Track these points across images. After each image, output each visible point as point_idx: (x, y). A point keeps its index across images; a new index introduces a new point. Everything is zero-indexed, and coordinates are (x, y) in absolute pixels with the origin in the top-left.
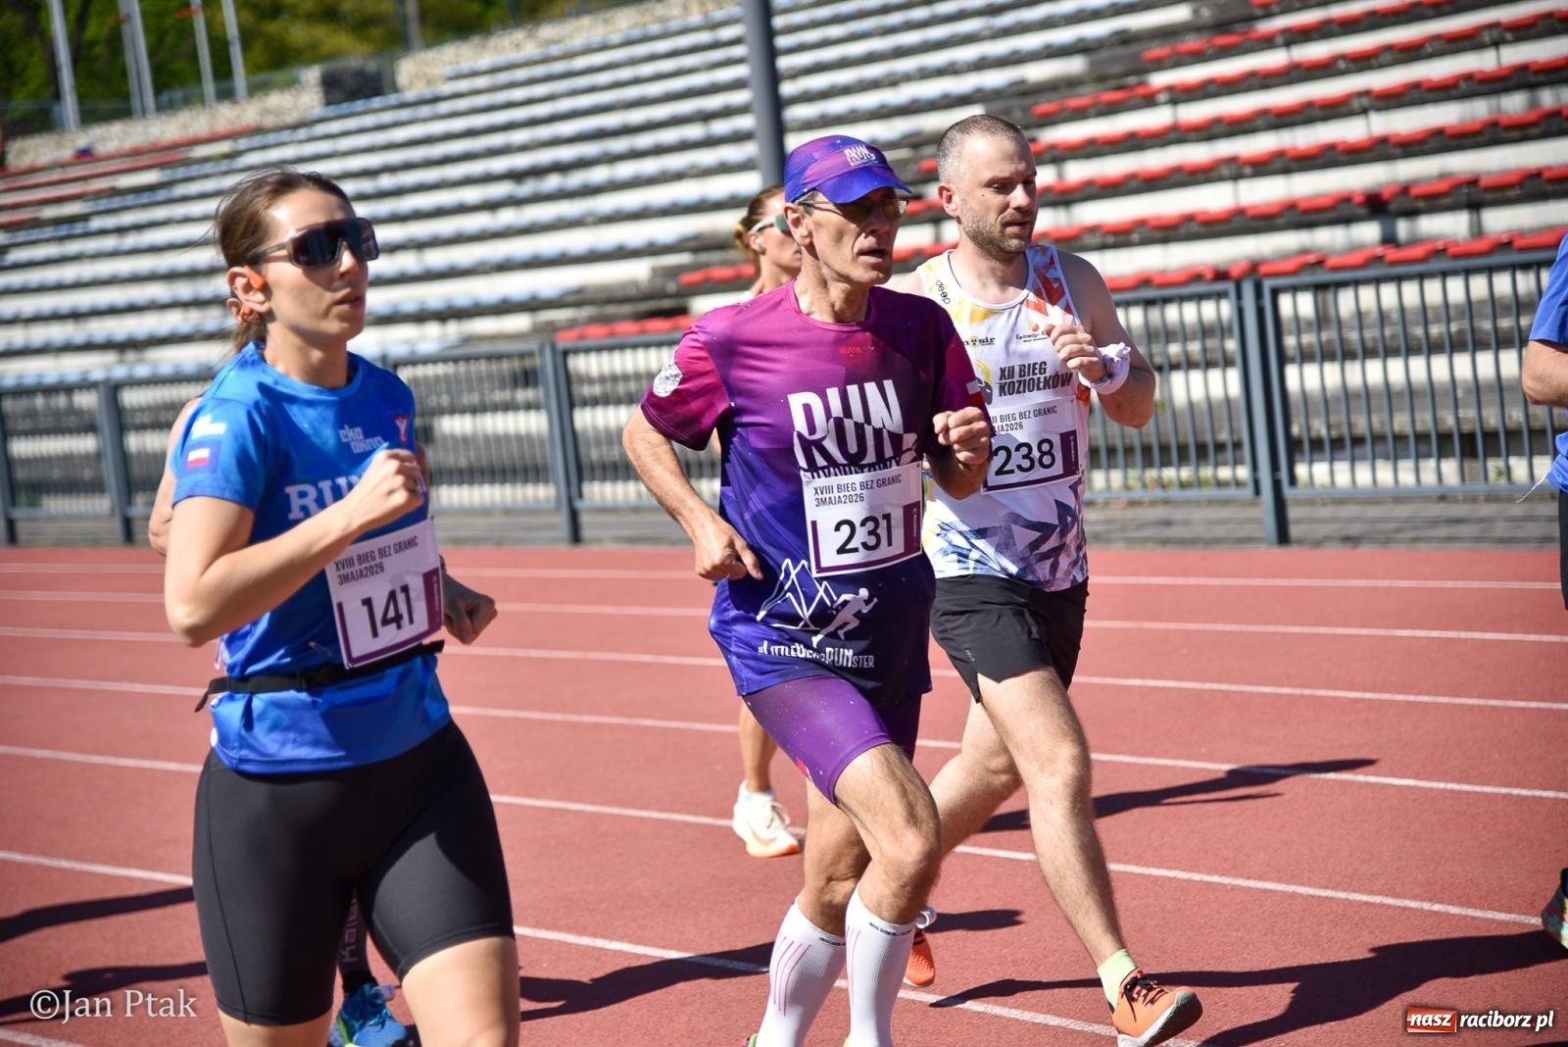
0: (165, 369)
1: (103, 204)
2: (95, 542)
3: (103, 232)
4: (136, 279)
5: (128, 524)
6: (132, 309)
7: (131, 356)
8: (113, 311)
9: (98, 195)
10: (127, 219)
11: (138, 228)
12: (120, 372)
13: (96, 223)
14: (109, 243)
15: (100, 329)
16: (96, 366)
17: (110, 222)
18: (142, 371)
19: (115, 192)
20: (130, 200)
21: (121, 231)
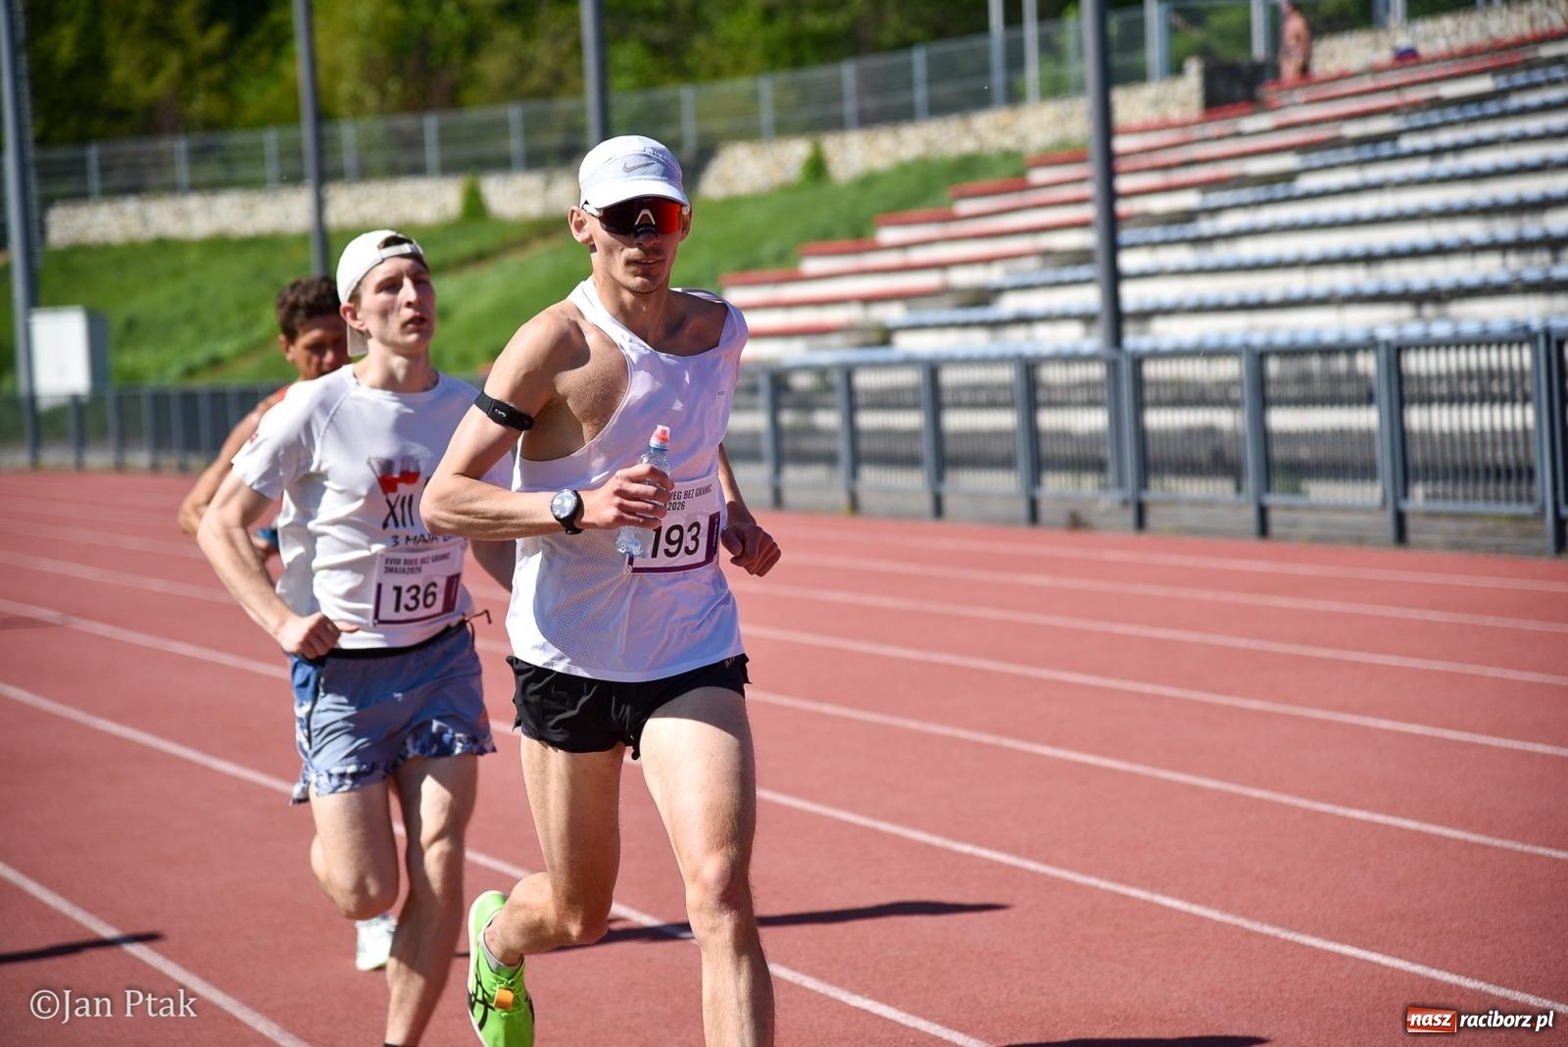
0: (1470, 328)
1: (1418, 120)
2: (1360, 540)
3: (1416, 154)
4: (1448, 214)
5: (1400, 518)
6: (1440, 251)
7: (1429, 310)
8: (1416, 253)
9: (1416, 107)
10: (1445, 137)
11: (1458, 149)
12: (1414, 330)
13: (1407, 143)
14: (1420, 168)
15: (1394, 276)
16: (1385, 321)
17: (1423, 142)
18: (1441, 330)
19: (1438, 103)
20: (1452, 114)
21: (1436, 153)
